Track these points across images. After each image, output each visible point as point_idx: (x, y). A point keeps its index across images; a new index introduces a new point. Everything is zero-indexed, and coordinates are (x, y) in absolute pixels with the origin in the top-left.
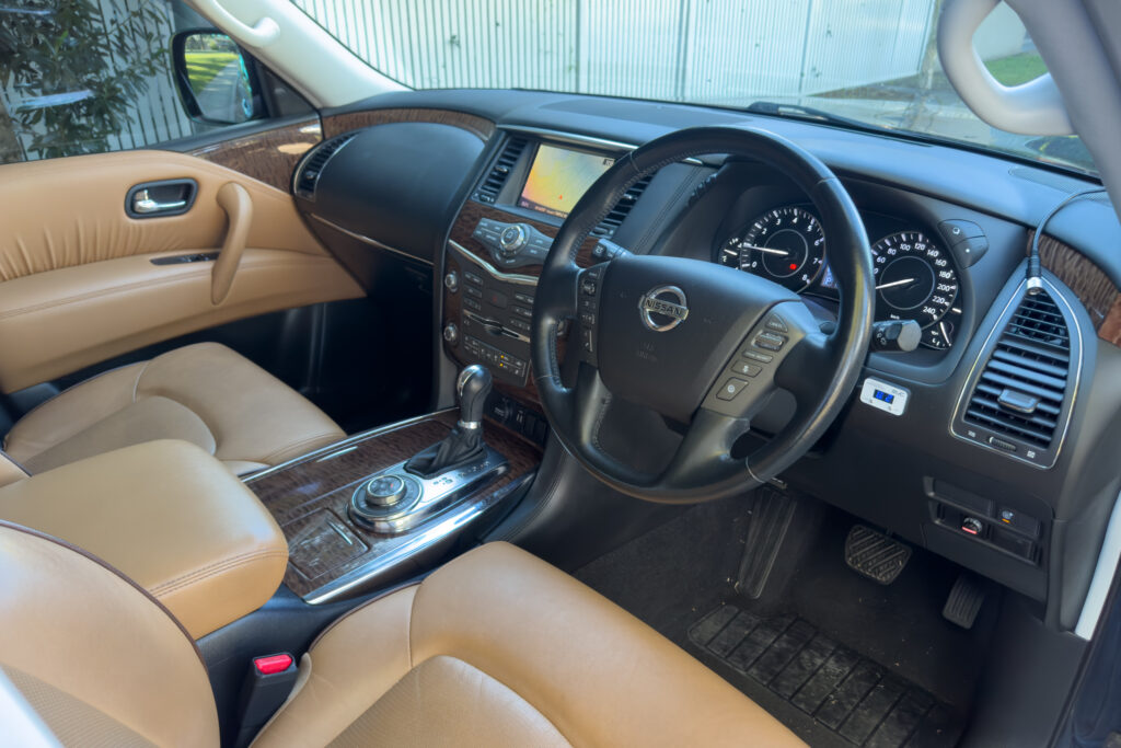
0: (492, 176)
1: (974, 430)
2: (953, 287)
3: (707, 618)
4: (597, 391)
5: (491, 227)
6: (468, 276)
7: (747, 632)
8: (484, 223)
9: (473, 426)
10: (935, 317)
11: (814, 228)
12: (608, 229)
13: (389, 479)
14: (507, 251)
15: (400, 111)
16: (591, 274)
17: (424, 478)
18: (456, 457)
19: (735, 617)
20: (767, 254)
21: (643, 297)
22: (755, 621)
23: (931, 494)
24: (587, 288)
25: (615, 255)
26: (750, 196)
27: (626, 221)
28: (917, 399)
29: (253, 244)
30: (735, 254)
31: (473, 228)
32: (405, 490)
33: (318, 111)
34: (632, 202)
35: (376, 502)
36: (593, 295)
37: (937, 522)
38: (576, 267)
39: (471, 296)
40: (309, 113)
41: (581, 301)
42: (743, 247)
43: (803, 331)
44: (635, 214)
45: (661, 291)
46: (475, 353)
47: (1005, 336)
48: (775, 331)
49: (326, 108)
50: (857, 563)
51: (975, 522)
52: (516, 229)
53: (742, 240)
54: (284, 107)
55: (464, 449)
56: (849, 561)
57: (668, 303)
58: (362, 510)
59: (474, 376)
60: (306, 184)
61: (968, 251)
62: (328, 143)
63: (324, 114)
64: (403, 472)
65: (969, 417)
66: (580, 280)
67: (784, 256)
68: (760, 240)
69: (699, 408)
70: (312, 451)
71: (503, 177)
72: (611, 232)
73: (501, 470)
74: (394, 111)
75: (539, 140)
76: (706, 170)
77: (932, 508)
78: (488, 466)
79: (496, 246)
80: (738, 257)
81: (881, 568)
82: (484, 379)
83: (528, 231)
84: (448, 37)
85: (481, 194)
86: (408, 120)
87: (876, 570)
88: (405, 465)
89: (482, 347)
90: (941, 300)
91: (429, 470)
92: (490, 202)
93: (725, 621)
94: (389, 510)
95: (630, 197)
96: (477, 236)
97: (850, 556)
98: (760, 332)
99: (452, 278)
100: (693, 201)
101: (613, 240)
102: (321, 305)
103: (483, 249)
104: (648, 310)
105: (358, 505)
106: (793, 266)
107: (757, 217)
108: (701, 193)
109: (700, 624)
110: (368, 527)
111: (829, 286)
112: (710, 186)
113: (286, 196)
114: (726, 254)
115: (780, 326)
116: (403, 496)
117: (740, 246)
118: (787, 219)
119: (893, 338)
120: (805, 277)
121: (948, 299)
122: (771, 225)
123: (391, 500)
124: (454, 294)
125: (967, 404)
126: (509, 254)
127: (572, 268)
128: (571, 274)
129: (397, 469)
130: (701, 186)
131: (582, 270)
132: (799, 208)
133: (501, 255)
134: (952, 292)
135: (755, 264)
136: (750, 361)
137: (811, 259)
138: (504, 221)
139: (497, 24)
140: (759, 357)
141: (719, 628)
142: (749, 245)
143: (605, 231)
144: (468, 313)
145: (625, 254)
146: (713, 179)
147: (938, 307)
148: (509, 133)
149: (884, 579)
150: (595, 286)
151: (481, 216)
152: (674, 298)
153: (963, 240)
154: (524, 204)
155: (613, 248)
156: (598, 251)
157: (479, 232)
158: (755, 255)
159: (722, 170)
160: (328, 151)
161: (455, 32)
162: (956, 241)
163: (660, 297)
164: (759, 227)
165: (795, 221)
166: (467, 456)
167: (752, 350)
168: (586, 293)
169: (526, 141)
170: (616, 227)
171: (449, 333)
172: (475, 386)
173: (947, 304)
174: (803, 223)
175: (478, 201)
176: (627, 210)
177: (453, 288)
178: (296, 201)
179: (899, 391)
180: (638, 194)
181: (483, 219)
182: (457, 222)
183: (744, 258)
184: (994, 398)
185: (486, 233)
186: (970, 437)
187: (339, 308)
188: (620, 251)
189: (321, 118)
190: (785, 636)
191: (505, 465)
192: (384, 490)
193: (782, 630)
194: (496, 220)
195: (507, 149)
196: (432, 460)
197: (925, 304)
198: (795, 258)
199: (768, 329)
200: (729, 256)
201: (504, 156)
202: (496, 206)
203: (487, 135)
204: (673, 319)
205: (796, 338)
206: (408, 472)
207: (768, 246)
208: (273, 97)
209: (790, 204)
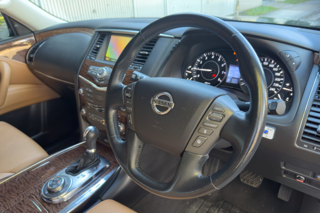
0: (94, 49)
1: (306, 144)
2: (282, 79)
3: (193, 205)
4: (136, 143)
5: (94, 69)
6: (87, 89)
7: (207, 209)
8: (91, 68)
9: (93, 151)
10: (275, 92)
11: (221, 59)
12: (140, 66)
13: (57, 179)
14: (101, 78)
15: (63, 30)
16: (128, 88)
17: (73, 176)
18: (87, 164)
19: (203, 204)
20: (203, 71)
21: (152, 98)
22: (210, 204)
23: (284, 168)
24: (127, 95)
25: (141, 78)
26: (194, 49)
27: (146, 62)
28: (279, 131)
29: (11, 83)
30: (190, 72)
31: (87, 70)
32: (64, 183)
33: (32, 32)
34: (148, 55)
35: (52, 190)
36: (130, 98)
37: (284, 176)
38: (123, 85)
39: (90, 97)
40: (30, 33)
41: (126, 100)
42: (193, 70)
43: (232, 111)
44: (150, 60)
45: (160, 95)
46: (93, 119)
47: (315, 100)
48: (218, 112)
49: (36, 31)
50: (245, 180)
51: (302, 177)
52: (103, 69)
53: (192, 67)
54: (19, 31)
55: (90, 161)
56: (242, 180)
57: (164, 101)
58: (46, 195)
59: (90, 131)
60: (31, 59)
61: (294, 64)
62: (38, 43)
63: (35, 33)
64: (65, 174)
65: (303, 138)
66: (124, 91)
67: (210, 72)
68: (200, 66)
69: (184, 151)
70: (32, 165)
71: (98, 49)
72: (141, 68)
73: (108, 166)
74: (61, 30)
75: (110, 34)
76: (176, 40)
77: (283, 172)
78: (101, 166)
79: (96, 76)
80: (192, 73)
81: (254, 182)
82: (95, 131)
83: (108, 70)
84: (92, 10)
85: (90, 56)
86: (66, 32)
87: (252, 183)
88: (66, 170)
89: (95, 117)
90: (277, 85)
91: (75, 171)
92: (93, 59)
93: (200, 205)
94: (58, 193)
95: (147, 53)
96: (89, 73)
97: (242, 178)
98: (210, 113)
99: (81, 91)
100: (172, 52)
101: (141, 72)
102: (44, 102)
103: (91, 78)
104: (155, 104)
105: (44, 192)
106: (213, 75)
107: (198, 57)
108: (175, 49)
109: (190, 208)
110: (50, 202)
111: (229, 82)
112: (178, 46)
113: (25, 64)
114: (187, 72)
115: (220, 109)
116: (64, 186)
117: (192, 69)
118: (210, 57)
119: (274, 109)
120: (219, 79)
121: (280, 84)
122: (203, 60)
123: (59, 188)
124: (83, 96)
125: (302, 132)
126: (101, 80)
127: (121, 85)
128: (120, 89)
129: (63, 172)
130: (174, 46)
131: (125, 86)
132: (214, 52)
133: (98, 80)
134: (281, 81)
135: (199, 76)
136: (208, 128)
137: (221, 72)
138: (99, 66)
139: (107, 5)
140: (211, 125)
141: (197, 209)
142: (195, 68)
143: (139, 67)
144: (89, 104)
145: (145, 78)
146: (179, 43)
147: (276, 88)
148: (99, 32)
149: (255, 186)
150: (131, 94)
151: (90, 65)
152: (166, 98)
153: (291, 59)
154: (107, 59)
155: (140, 75)
156: (134, 76)
157: (89, 72)
158: (198, 72)
159: (182, 39)
160: (38, 46)
161: (94, 8)
162: (288, 60)
163: (160, 98)
164: (199, 61)
165: (213, 57)
166: (91, 163)
167: (207, 122)
168: (127, 97)
169: (105, 35)
170: (142, 65)
171: (83, 112)
172: (92, 135)
173: (280, 86)
174: (216, 58)
175: (89, 59)
176: (146, 58)
177: (82, 94)
178: (29, 66)
179: (271, 129)
180: (150, 51)
181: (91, 66)
182: (81, 68)
183: (194, 74)
184: (315, 129)
185: (93, 72)
186: (305, 147)
187: (51, 103)
188: (143, 76)
189: (34, 35)
190: (221, 209)
191: (109, 164)
192: (55, 185)
193: (220, 207)
194: (96, 66)
195: (100, 39)
196: (77, 167)
197: (271, 87)
198: (215, 72)
199: (214, 111)
200: (188, 73)
201: (98, 41)
202: (96, 60)
203: (92, 33)
204: (167, 108)
205: (229, 114)
206: (67, 173)
207: (203, 68)
208: (15, 28)
209: (211, 50)
